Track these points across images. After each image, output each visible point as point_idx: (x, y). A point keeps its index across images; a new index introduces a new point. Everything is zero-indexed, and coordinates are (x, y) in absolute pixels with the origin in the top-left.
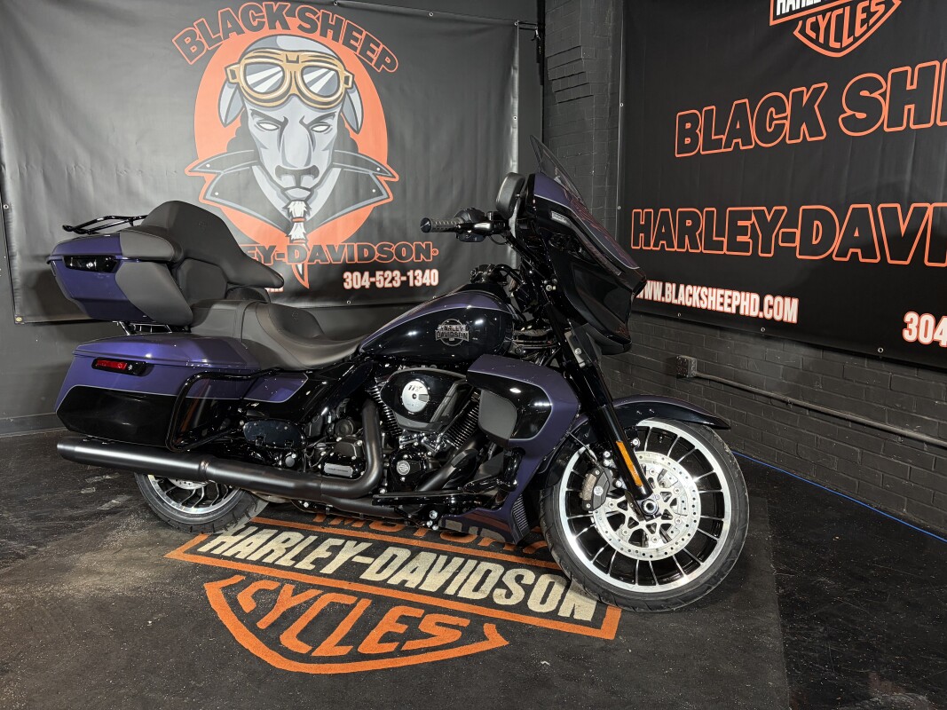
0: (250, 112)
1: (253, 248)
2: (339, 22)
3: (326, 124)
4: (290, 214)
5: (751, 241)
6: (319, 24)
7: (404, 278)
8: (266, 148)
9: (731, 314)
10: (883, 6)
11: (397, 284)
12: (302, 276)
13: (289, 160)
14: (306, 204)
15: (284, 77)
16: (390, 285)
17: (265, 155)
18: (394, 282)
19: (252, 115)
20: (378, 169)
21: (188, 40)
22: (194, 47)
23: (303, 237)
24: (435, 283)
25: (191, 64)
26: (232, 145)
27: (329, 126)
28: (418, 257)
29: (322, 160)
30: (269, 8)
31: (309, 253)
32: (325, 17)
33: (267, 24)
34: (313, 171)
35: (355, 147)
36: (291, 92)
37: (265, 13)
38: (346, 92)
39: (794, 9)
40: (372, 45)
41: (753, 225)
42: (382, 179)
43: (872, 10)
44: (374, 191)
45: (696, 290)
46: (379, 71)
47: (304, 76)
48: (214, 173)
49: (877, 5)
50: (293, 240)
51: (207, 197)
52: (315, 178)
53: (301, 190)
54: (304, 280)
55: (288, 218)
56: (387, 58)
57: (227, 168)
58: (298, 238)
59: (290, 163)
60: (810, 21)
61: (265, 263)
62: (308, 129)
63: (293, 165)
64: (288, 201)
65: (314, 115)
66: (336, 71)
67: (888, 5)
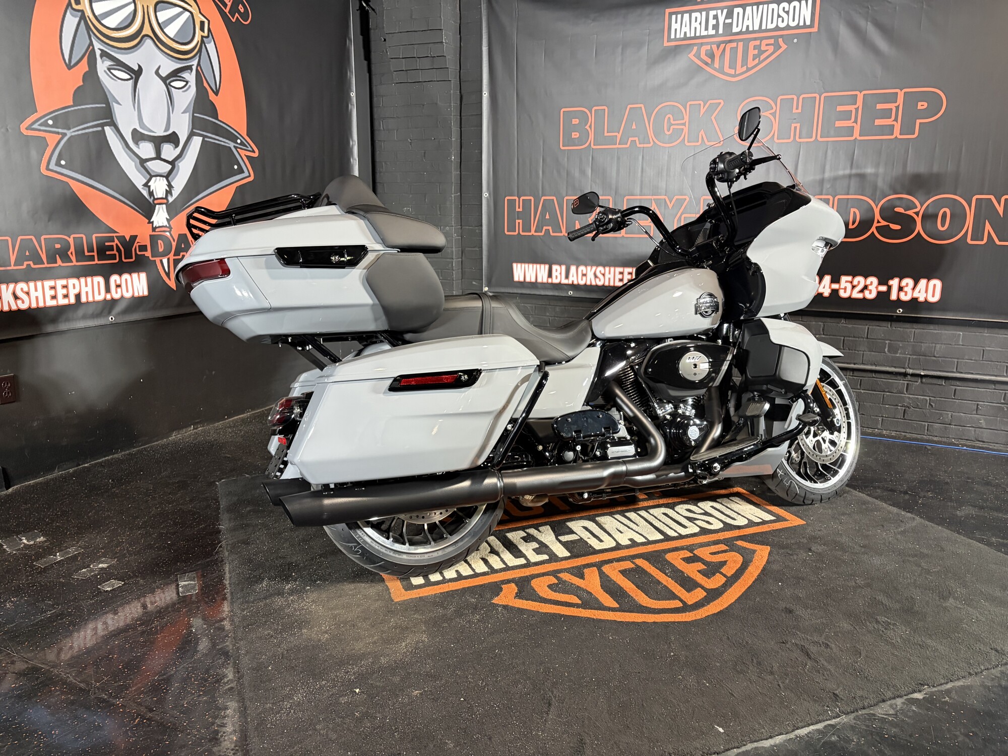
0: (98, 53)
1: (113, 239)
3: (183, 79)
4: (151, 194)
8: (119, 104)
10: (773, 47)
12: (168, 274)
13: (146, 122)
14: (168, 180)
15: (135, 11)
17: (119, 113)
19: (101, 56)
20: (239, 141)
23: (166, 223)
26: (79, 95)
27: (187, 82)
29: (182, 125)
31: (174, 244)
34: (173, 138)
35: (214, 112)
36: (143, 33)
38: (203, 41)
39: (688, 35)
42: (243, 153)
43: (762, 49)
44: (236, 167)
45: (590, 271)
46: (234, 21)
47: (158, 14)
48: (58, 133)
49: (767, 45)
50: (156, 227)
51: (51, 167)
52: (177, 145)
53: (162, 162)
54: (170, 279)
55: (149, 199)
56: (240, 6)
57: (73, 128)
58: (161, 225)
59: (148, 126)
60: (704, 49)
61: (125, 258)
62: (165, 83)
63: (152, 129)
64: (149, 177)
65: (170, 66)
66: (191, 13)
67: (777, 46)
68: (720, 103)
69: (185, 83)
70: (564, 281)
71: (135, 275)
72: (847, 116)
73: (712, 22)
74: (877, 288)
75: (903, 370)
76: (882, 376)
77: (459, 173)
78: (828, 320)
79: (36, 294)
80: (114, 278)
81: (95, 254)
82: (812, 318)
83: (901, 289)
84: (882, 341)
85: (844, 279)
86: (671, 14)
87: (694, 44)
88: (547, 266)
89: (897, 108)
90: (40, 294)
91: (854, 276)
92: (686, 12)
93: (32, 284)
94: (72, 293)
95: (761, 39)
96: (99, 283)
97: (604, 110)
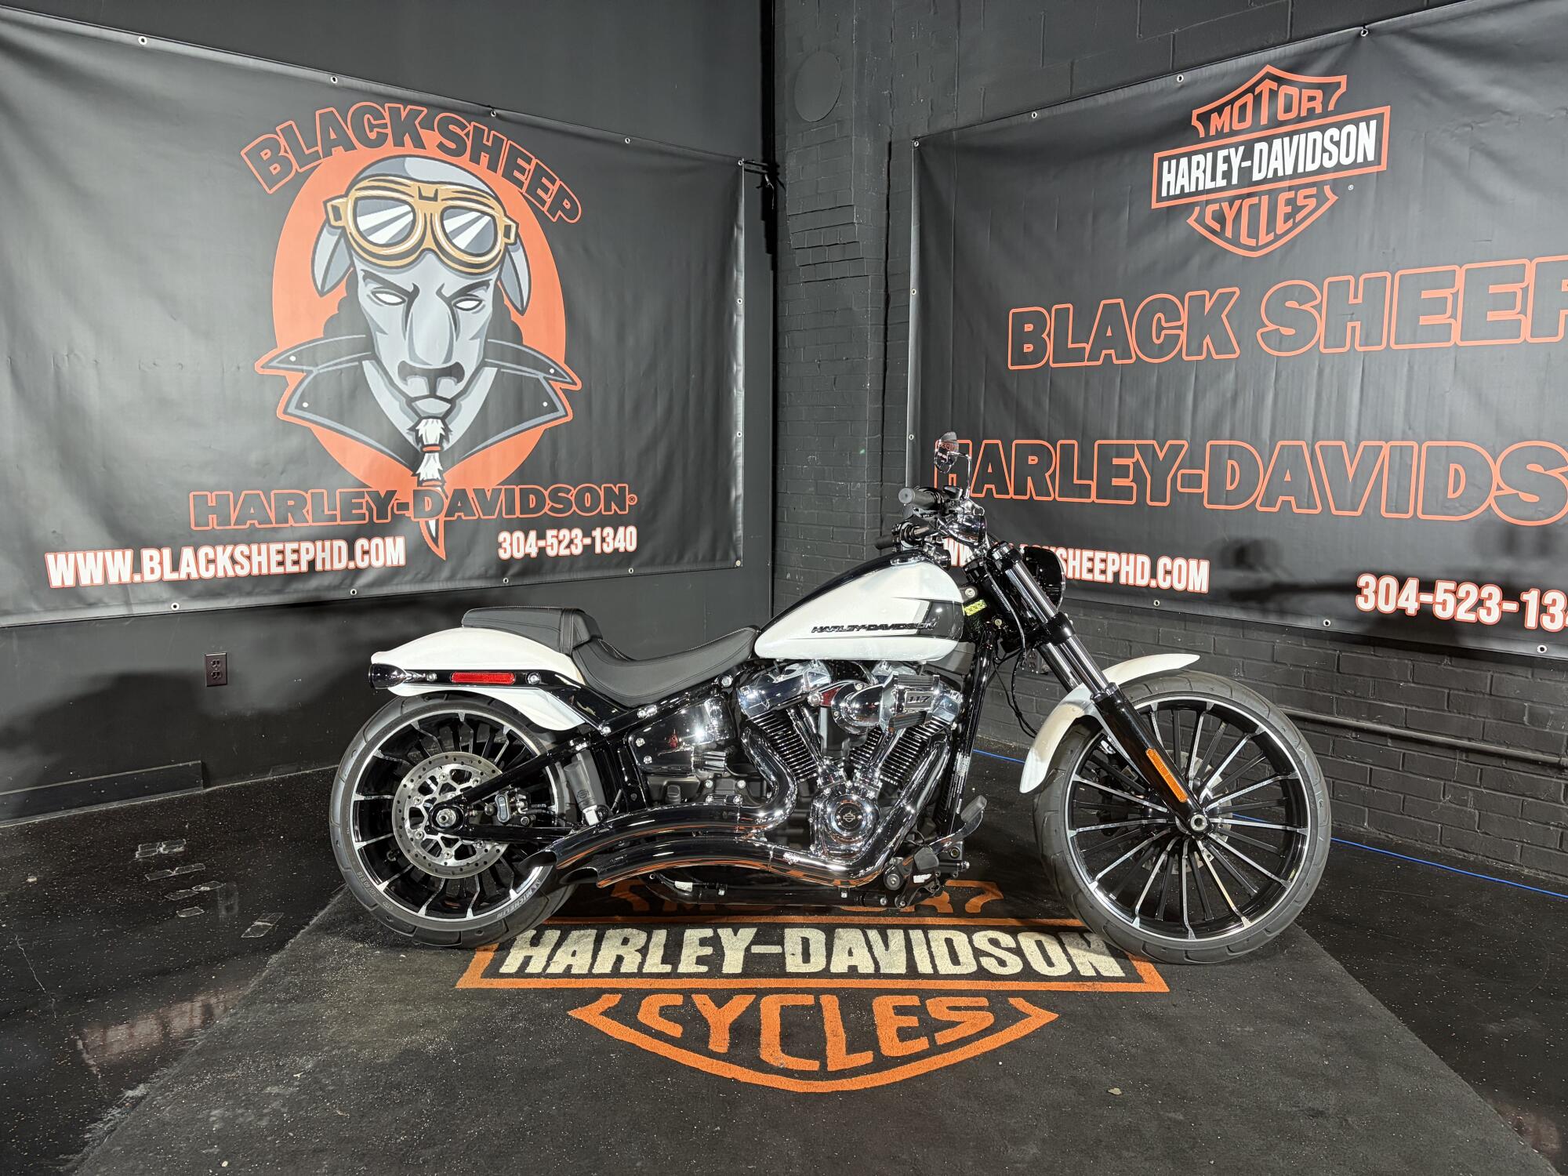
0: (361, 275)
1: (361, 495)
2: (498, 142)
3: (475, 298)
4: (419, 439)
5: (1134, 485)
6: (469, 143)
7: (588, 541)
8: (384, 333)
9: (1105, 583)
10: (1315, 199)
11: (577, 550)
12: (435, 540)
13: (419, 351)
14: (444, 423)
15: (414, 221)
16: (564, 552)
17: (383, 344)
18: (573, 547)
19: (364, 278)
20: (552, 371)
21: (266, 154)
22: (276, 165)
23: (437, 475)
24: (632, 548)
25: (271, 192)
26: (332, 325)
27: (480, 301)
28: (608, 508)
29: (469, 355)
30: (396, 114)
31: (447, 502)
32: (478, 133)
33: (390, 137)
34: (456, 371)
35: (518, 336)
36: (423, 247)
37: (387, 120)
38: (506, 250)
39: (1187, 190)
40: (544, 180)
41: (1137, 464)
42: (558, 386)
43: (1299, 203)
44: (545, 404)
46: (554, 220)
47: (445, 222)
48: (302, 371)
49: (1306, 197)
50: (423, 481)
51: (289, 411)
52: (458, 382)
53: (438, 401)
54: (438, 546)
55: (415, 446)
56: (566, 201)
57: (323, 363)
58: (430, 477)
59: (421, 357)
60: (1211, 208)
61: (378, 519)
62: (449, 305)
63: (425, 360)
64: (417, 418)
65: (458, 283)
66: (493, 217)
67: (1321, 199)
68: (1235, 292)
69: (477, 302)
71: (389, 540)
72: (1438, 306)
73: (1222, 167)
74: (1500, 605)
75: (1555, 759)
76: (1520, 766)
77: (880, 405)
78: (1421, 656)
79: (260, 559)
80: (361, 543)
81: (338, 513)
82: (1392, 652)
83: (1543, 609)
84: (1520, 702)
85: (1441, 586)
86: (1161, 160)
87: (1195, 204)
89: (1525, 290)
90: (264, 559)
91: (1458, 584)
92: (1183, 155)
93: (254, 547)
94: (305, 559)
95: (1297, 188)
96: (340, 548)
97: (1069, 309)
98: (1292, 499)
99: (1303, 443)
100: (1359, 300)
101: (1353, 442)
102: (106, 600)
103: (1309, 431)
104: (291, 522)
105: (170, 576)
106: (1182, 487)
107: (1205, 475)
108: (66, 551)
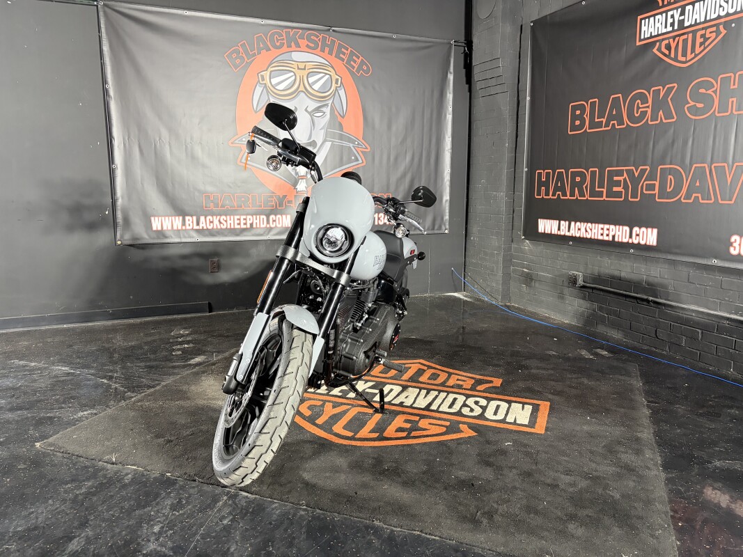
1: (272, 197)
2: (333, 42)
3: (322, 112)
4: (297, 173)
5: (623, 190)
6: (320, 44)
9: (608, 241)
10: (715, 33)
15: (295, 80)
20: (356, 143)
21: (234, 56)
22: (238, 60)
25: (236, 71)
27: (324, 113)
30: (288, 34)
32: (324, 39)
33: (286, 44)
34: (313, 144)
35: (341, 127)
36: (299, 90)
37: (284, 37)
38: (336, 89)
40: (354, 57)
41: (625, 180)
42: (359, 149)
43: (707, 37)
44: (353, 158)
45: (583, 226)
46: (359, 75)
47: (309, 79)
49: (710, 33)
50: (299, 191)
51: (242, 161)
52: (315, 147)
55: (295, 176)
56: (364, 66)
58: (301, 190)
60: (664, 43)
61: (279, 207)
62: (310, 115)
63: (300, 140)
65: (315, 105)
66: (330, 75)
67: (718, 32)
68: (674, 87)
70: (567, 234)
71: (284, 216)
73: (670, 20)
77: (514, 154)
79: (230, 222)
80: (272, 217)
81: (262, 204)
86: (641, 20)
87: (657, 41)
88: (558, 222)
90: (232, 222)
92: (651, 16)
93: (228, 217)
94: (249, 223)
95: (706, 28)
96: (263, 219)
97: (596, 101)
98: (699, 195)
99: (706, 165)
100: (736, 86)
101: (731, 163)
102: (173, 236)
103: (709, 159)
104: (243, 207)
105: (196, 227)
106: (646, 190)
107: (657, 184)
108: (158, 216)
